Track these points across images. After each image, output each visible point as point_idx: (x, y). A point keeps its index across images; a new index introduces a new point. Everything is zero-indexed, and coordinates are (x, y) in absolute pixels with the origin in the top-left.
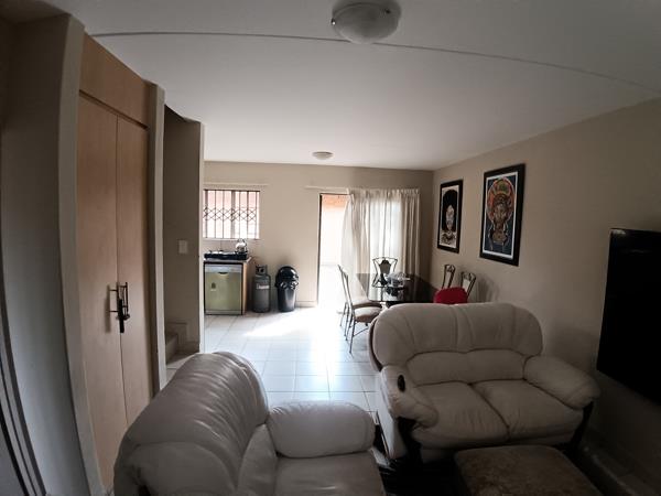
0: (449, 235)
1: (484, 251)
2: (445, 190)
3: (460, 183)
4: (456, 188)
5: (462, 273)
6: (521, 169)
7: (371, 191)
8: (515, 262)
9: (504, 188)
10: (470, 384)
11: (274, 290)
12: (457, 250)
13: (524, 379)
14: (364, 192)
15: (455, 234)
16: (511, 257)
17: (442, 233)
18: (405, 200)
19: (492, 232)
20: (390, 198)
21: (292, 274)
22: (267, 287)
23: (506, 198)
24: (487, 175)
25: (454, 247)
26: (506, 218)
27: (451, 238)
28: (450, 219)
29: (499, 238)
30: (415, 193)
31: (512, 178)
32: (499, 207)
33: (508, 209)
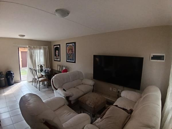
0: (57, 57)
1: (67, 61)
2: (55, 47)
3: (59, 45)
4: (59, 46)
5: (63, 66)
6: (75, 43)
7: (35, 46)
8: (75, 62)
9: (71, 47)
10: (74, 87)
11: (6, 79)
12: (60, 61)
13: (82, 84)
14: (33, 47)
15: (59, 57)
16: (74, 61)
17: (55, 57)
18: (44, 49)
19: (69, 56)
20: (40, 49)
21: (12, 73)
22: (4, 79)
23: (72, 49)
24: (67, 44)
25: (59, 60)
26: (72, 53)
27: (58, 58)
28: (57, 54)
29: (71, 58)
30: (47, 47)
31: (73, 45)
32: (70, 51)
33: (72, 51)
